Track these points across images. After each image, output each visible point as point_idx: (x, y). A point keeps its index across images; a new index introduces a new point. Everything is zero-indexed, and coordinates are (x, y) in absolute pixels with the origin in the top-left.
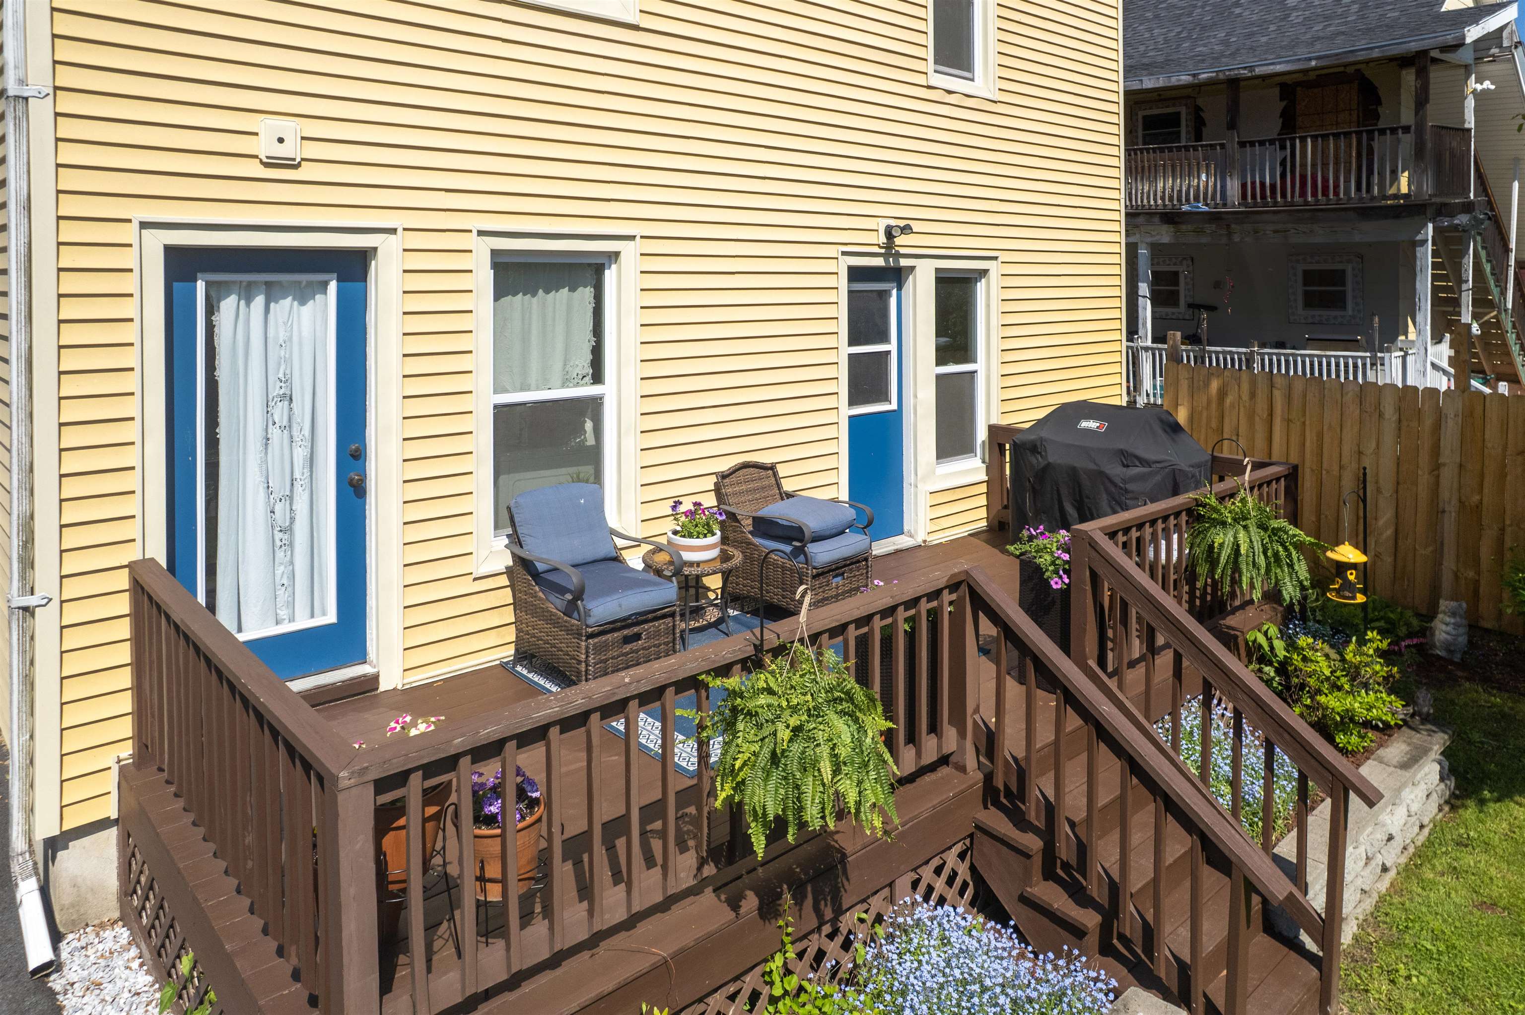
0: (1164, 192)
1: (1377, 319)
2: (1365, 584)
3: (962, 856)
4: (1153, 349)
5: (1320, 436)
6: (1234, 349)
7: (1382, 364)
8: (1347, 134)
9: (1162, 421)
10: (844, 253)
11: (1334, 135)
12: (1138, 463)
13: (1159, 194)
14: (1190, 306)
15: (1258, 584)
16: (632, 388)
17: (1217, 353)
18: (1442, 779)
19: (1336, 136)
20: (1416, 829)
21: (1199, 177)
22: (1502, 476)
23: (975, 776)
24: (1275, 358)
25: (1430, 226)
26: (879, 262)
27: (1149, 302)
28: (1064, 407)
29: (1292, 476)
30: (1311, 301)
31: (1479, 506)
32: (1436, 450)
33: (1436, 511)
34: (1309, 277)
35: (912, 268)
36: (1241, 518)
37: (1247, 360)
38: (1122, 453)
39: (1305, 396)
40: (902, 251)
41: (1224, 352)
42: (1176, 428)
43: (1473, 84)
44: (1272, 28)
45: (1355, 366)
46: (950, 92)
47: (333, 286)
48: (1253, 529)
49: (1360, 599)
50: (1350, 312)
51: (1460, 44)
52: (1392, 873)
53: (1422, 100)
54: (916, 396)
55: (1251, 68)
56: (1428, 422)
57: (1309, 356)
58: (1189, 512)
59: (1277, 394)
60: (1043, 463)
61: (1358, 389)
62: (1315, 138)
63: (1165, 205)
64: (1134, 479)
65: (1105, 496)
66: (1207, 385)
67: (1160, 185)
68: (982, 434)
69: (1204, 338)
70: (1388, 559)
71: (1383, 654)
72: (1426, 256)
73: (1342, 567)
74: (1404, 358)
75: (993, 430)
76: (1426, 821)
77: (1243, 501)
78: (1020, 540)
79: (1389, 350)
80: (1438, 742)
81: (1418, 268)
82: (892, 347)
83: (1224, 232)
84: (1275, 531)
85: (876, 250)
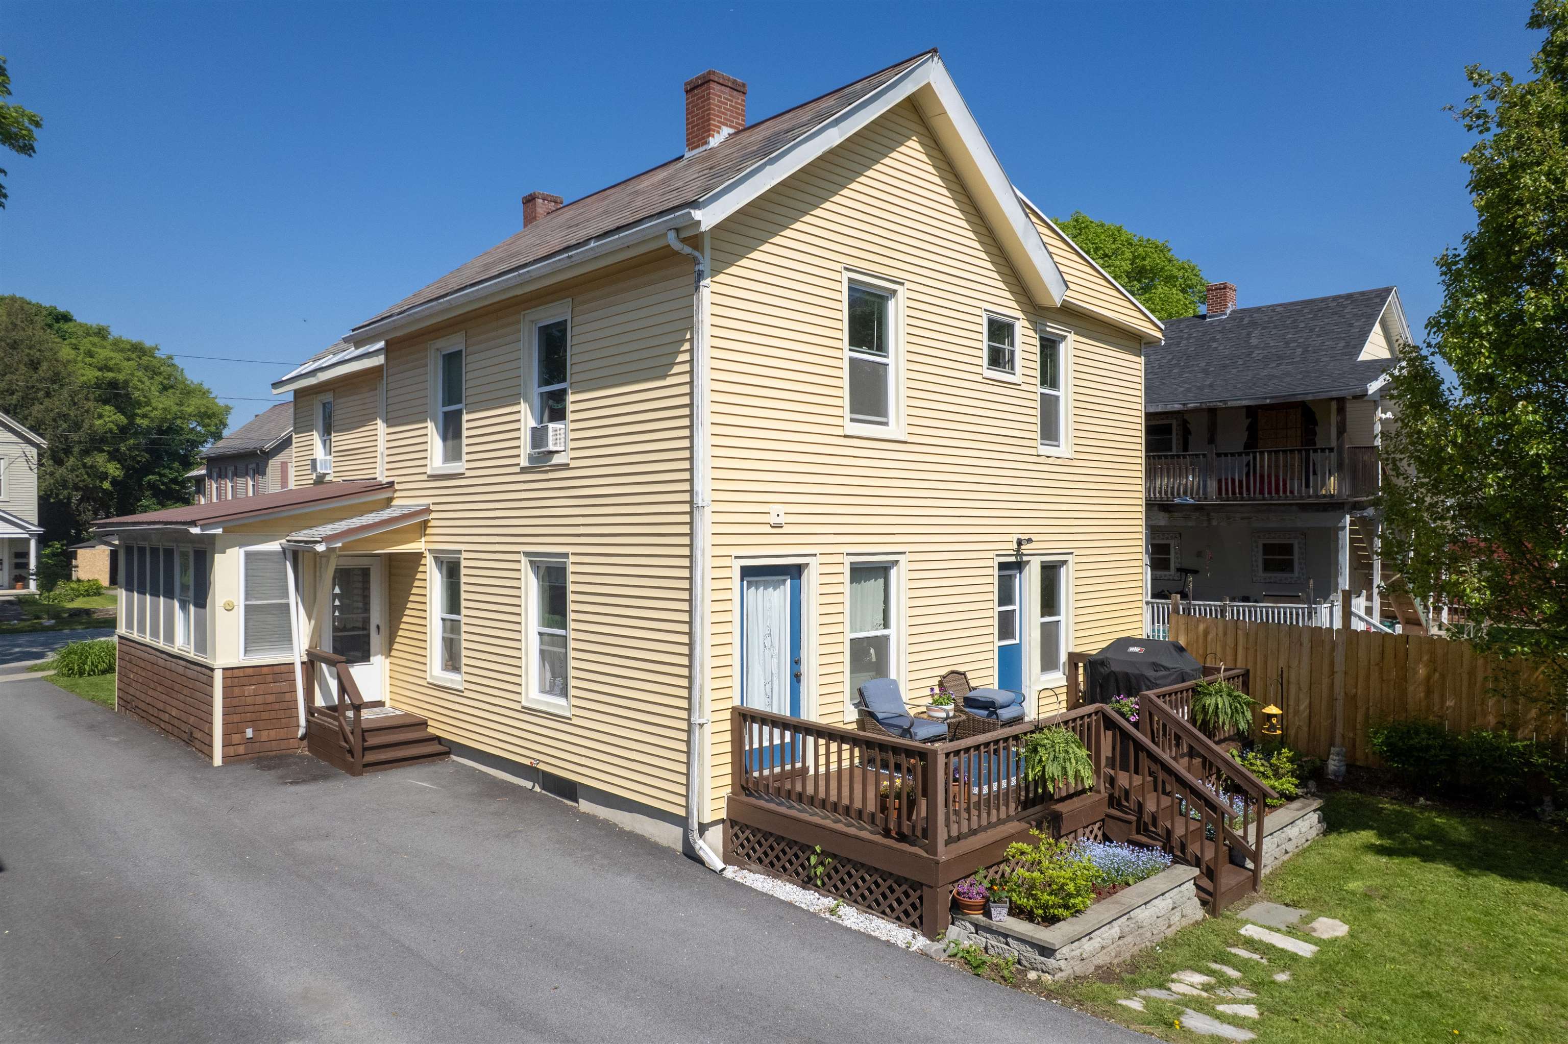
0: (1161, 488)
1: (1312, 581)
2: (1282, 725)
3: (1099, 829)
4: (1152, 603)
5: (1266, 656)
6: (1212, 603)
7: (1316, 613)
8: (1292, 451)
9: (1174, 645)
10: (997, 555)
11: (1283, 451)
12: (1162, 669)
13: (1157, 490)
14: (1178, 570)
15: (1227, 723)
16: (905, 631)
17: (1199, 605)
18: (1319, 822)
19: (1285, 452)
20: (1304, 840)
21: (1187, 478)
22: (1368, 677)
23: (1104, 794)
24: (1241, 609)
25: (1348, 517)
26: (1013, 559)
27: (1149, 569)
28: (1119, 640)
29: (1246, 675)
30: (1268, 566)
31: (1355, 695)
32: (1332, 664)
33: (1332, 699)
34: (1268, 549)
35: (1028, 562)
36: (1219, 692)
37: (1221, 611)
38: (1154, 664)
39: (1257, 634)
40: (1025, 552)
41: (1204, 605)
42: (1181, 649)
43: (1380, 414)
44: (1240, 362)
45: (1297, 614)
46: (1048, 457)
47: (788, 582)
48: (1225, 696)
49: (1279, 732)
50: (1296, 574)
51: (1365, 394)
52: (1291, 854)
53: (1342, 430)
54: (1030, 635)
55: (1225, 402)
56: (1328, 647)
57: (1265, 607)
58: (1193, 690)
59: (1240, 632)
61: (1287, 629)
62: (1270, 452)
63: (1161, 498)
66: (1197, 627)
67: (1158, 482)
68: (1063, 658)
69: (1190, 595)
70: (1305, 729)
71: (1291, 760)
72: (1345, 537)
73: (1270, 716)
74: (1331, 608)
75: (1071, 656)
76: (1309, 838)
77: (1220, 683)
78: (1111, 702)
79: (1320, 603)
80: (1317, 803)
81: (1340, 546)
82: (1016, 607)
83: (1205, 518)
84: (1236, 697)
85: (1012, 552)
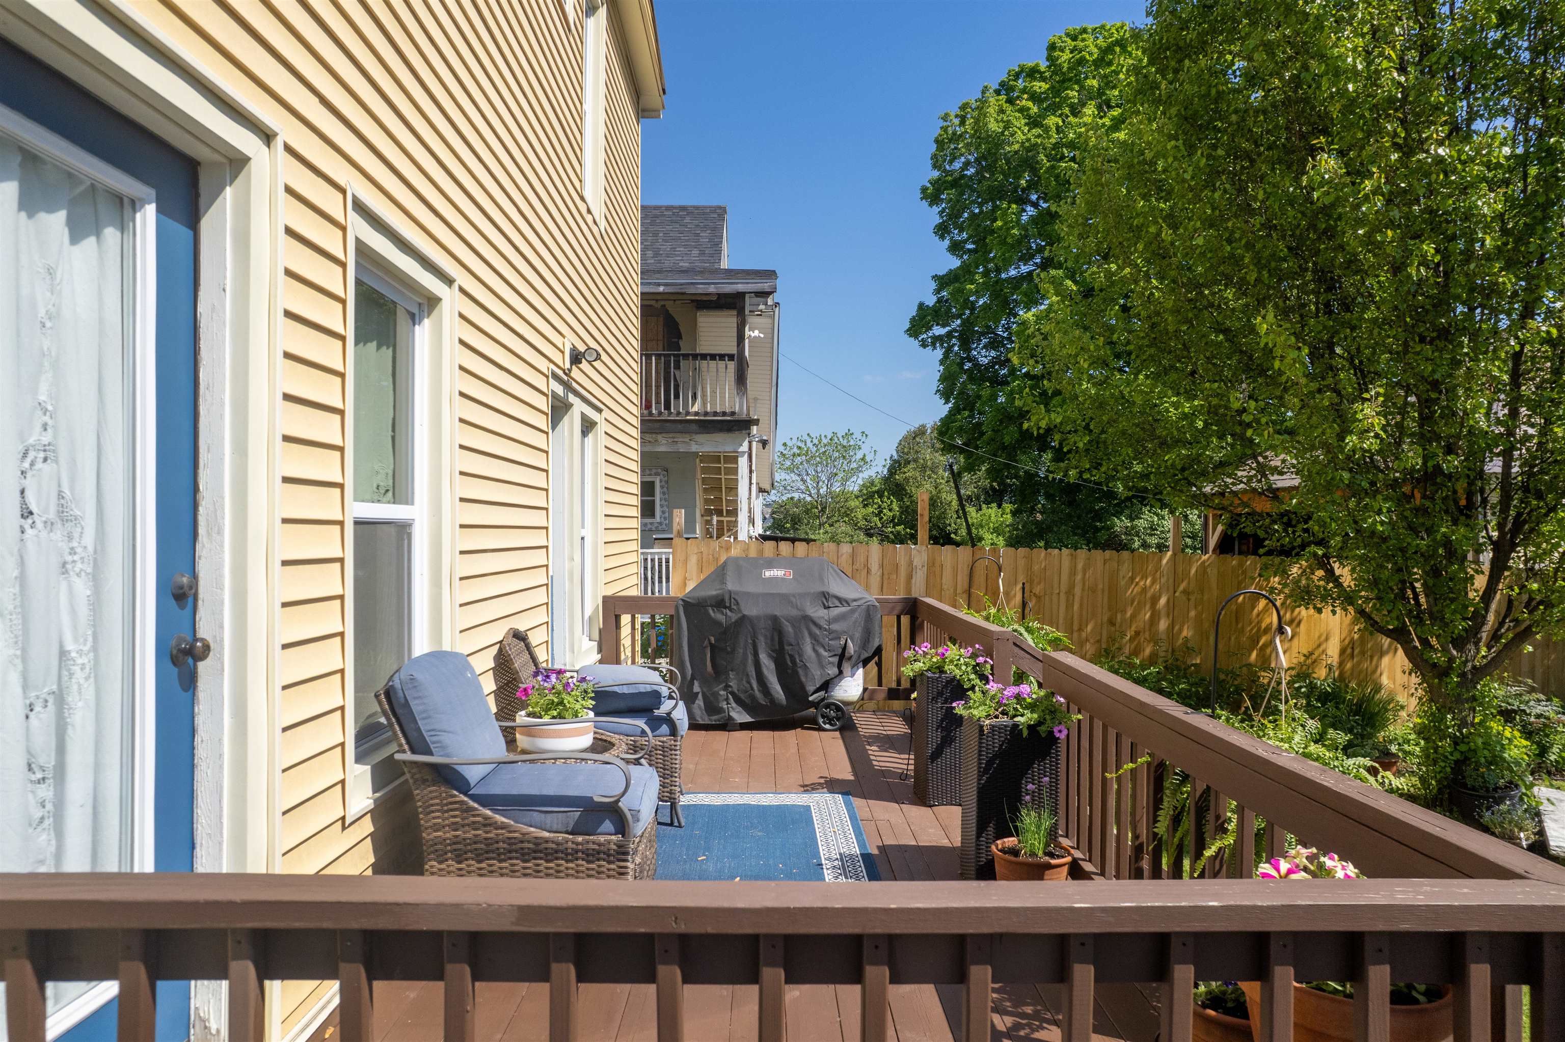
10: (551, 372)
12: (838, 604)
16: (450, 512)
26: (561, 392)
35: (570, 407)
38: (820, 595)
40: (573, 383)
46: (589, 211)
50: (658, 518)
60: (734, 617)
64: (837, 619)
65: (808, 640)
68: (589, 608)
75: (610, 601)
85: (563, 375)
